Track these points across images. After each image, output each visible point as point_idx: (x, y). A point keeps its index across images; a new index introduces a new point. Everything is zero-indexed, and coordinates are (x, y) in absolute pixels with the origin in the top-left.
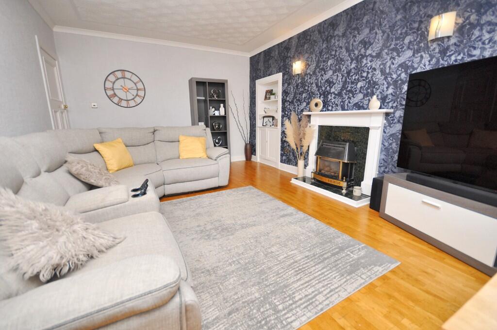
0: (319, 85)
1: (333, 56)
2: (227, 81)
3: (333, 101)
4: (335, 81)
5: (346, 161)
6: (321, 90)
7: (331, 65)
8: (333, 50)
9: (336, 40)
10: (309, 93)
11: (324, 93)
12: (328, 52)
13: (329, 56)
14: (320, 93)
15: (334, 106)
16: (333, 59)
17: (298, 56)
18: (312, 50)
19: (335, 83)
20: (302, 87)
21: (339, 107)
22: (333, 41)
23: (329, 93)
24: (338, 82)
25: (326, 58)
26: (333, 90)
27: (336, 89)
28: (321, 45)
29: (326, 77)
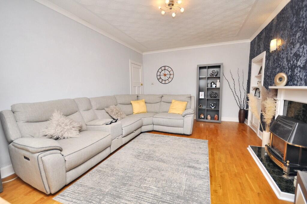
0: (289, 59)
1: (301, 28)
2: (222, 64)
3: (298, 75)
4: (301, 54)
5: (291, 143)
6: (289, 64)
7: (298, 38)
8: (301, 22)
9: (304, 11)
10: (281, 68)
11: (292, 66)
12: (297, 25)
13: (297, 29)
14: (289, 67)
15: (299, 80)
16: (301, 32)
17: (276, 35)
18: (285, 26)
19: (301, 56)
20: (277, 62)
21: (303, 82)
22: (301, 13)
23: (296, 67)
24: (303, 54)
25: (295, 32)
26: (299, 63)
27: (302, 62)
28: (292, 19)
29: (294, 50)
